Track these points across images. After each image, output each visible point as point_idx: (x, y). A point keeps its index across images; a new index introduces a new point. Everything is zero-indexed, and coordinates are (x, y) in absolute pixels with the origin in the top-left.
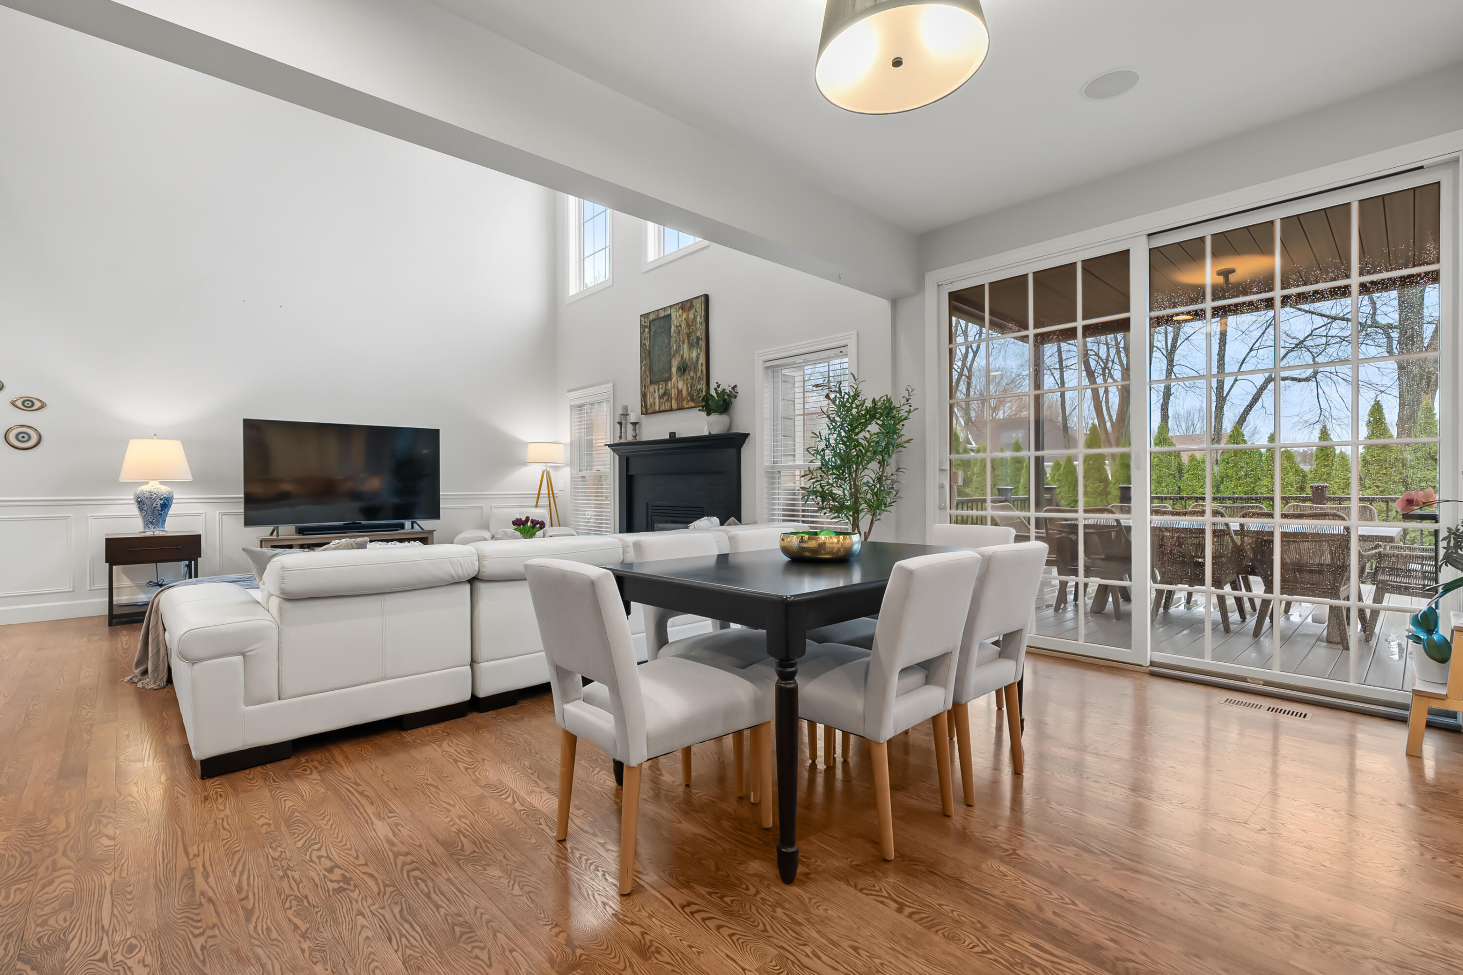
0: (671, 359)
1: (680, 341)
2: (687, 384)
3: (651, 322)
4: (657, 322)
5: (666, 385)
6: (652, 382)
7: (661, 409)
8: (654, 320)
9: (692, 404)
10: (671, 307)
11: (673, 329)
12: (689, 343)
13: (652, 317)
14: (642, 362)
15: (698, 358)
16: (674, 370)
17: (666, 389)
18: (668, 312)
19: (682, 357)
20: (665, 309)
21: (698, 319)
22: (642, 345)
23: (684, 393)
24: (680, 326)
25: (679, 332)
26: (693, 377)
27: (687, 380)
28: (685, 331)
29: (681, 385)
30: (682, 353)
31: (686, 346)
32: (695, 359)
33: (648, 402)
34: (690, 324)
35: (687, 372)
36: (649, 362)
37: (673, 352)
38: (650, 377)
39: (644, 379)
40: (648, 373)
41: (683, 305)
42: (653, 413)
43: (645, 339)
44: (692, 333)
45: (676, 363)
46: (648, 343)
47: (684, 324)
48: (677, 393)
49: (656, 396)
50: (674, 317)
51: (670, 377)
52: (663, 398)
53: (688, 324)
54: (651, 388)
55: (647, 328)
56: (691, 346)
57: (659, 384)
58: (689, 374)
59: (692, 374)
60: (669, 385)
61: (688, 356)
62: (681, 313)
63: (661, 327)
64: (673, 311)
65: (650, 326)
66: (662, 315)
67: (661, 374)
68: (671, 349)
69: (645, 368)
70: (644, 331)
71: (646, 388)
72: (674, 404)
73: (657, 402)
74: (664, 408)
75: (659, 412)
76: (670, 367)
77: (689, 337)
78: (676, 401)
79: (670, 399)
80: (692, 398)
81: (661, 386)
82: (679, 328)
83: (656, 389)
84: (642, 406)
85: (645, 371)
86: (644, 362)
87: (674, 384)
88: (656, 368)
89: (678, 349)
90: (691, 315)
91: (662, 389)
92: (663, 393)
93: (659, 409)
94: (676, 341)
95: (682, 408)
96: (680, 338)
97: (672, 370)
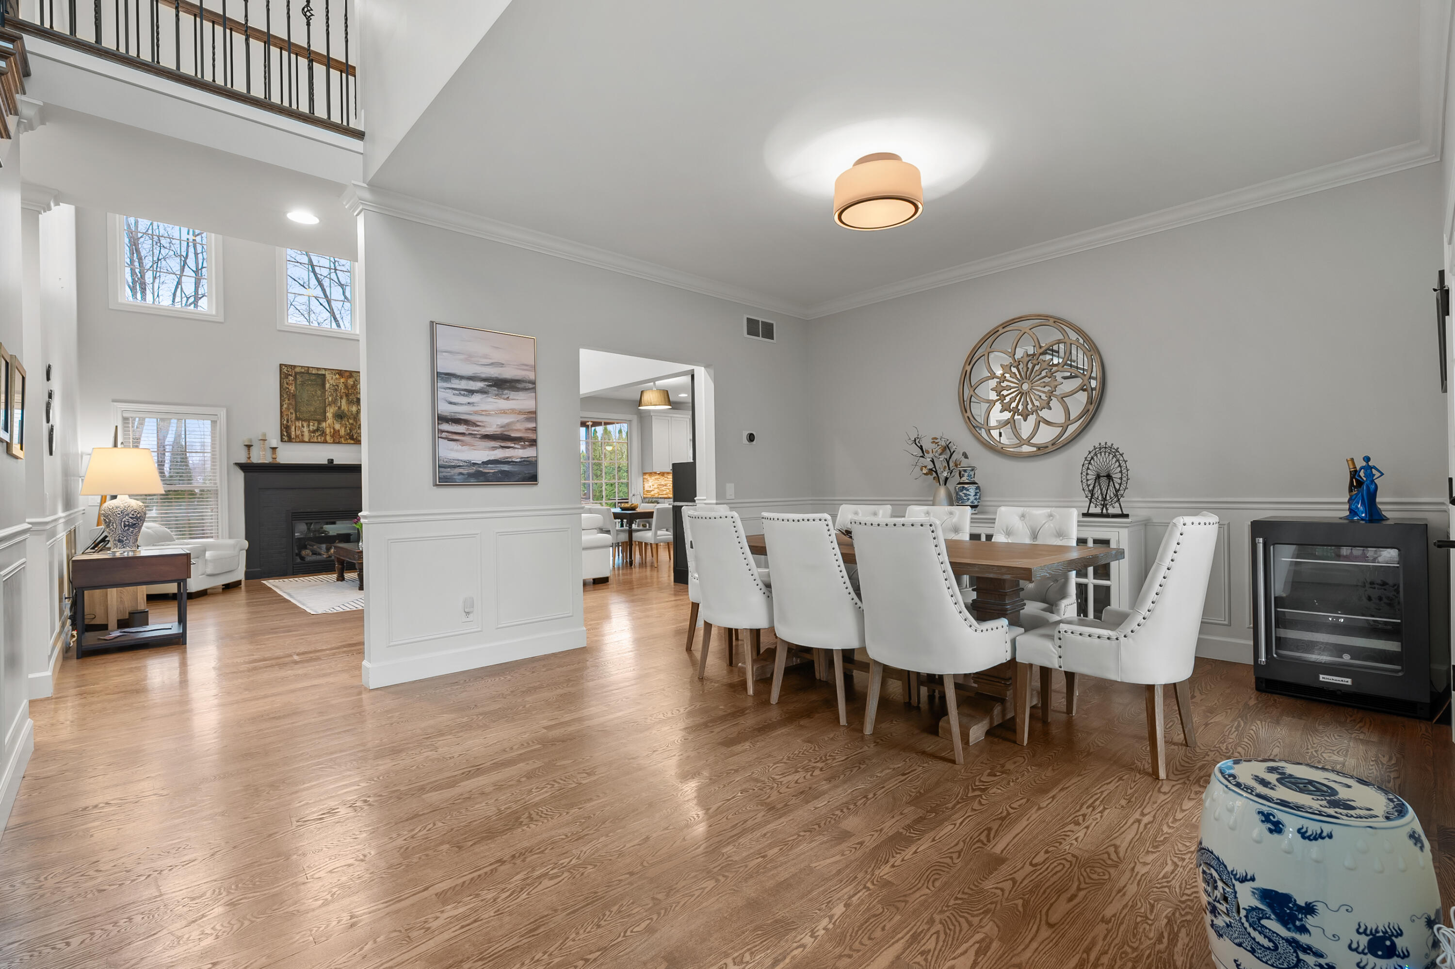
0: (325, 407)
1: (337, 396)
2: (346, 427)
3: (296, 373)
4: (307, 377)
5: (319, 423)
6: (297, 419)
7: (312, 440)
8: (303, 373)
9: (352, 442)
10: (325, 369)
11: (327, 386)
12: (348, 400)
13: (297, 370)
14: (282, 401)
16: (329, 415)
17: (318, 427)
18: (323, 372)
19: (340, 408)
20: (318, 369)
21: (359, 386)
22: (282, 389)
23: (342, 432)
24: (337, 386)
25: (336, 390)
26: (352, 424)
27: (346, 424)
28: (343, 391)
29: (337, 427)
31: (344, 401)
32: (354, 412)
33: (293, 433)
34: (350, 387)
35: (346, 419)
36: (294, 403)
37: (329, 402)
38: (296, 415)
39: (287, 415)
40: (292, 411)
41: (341, 373)
42: (300, 442)
43: (287, 384)
44: (351, 394)
45: (332, 411)
46: (292, 388)
47: (341, 386)
48: (332, 430)
49: (305, 429)
50: (328, 377)
51: (325, 420)
52: (314, 432)
53: (346, 387)
54: (297, 423)
55: (291, 375)
56: (350, 402)
57: (309, 422)
58: (348, 421)
59: (351, 421)
60: (324, 425)
61: (346, 409)
62: (337, 376)
63: (312, 381)
64: (327, 373)
65: (295, 375)
66: (314, 372)
67: (312, 415)
68: (325, 399)
69: (288, 406)
70: (287, 378)
71: (290, 422)
72: (328, 438)
73: (306, 434)
74: (316, 440)
75: (309, 442)
76: (325, 412)
77: (347, 395)
78: (332, 436)
79: (323, 433)
80: (352, 438)
81: (311, 424)
82: (336, 388)
83: (305, 424)
84: (282, 435)
85: (288, 409)
86: (287, 401)
87: (329, 425)
88: (304, 409)
89: (334, 402)
90: (351, 382)
91: (313, 426)
92: (315, 428)
93: (310, 440)
94: (332, 395)
95: (339, 443)
96: (337, 394)
97: (328, 414)
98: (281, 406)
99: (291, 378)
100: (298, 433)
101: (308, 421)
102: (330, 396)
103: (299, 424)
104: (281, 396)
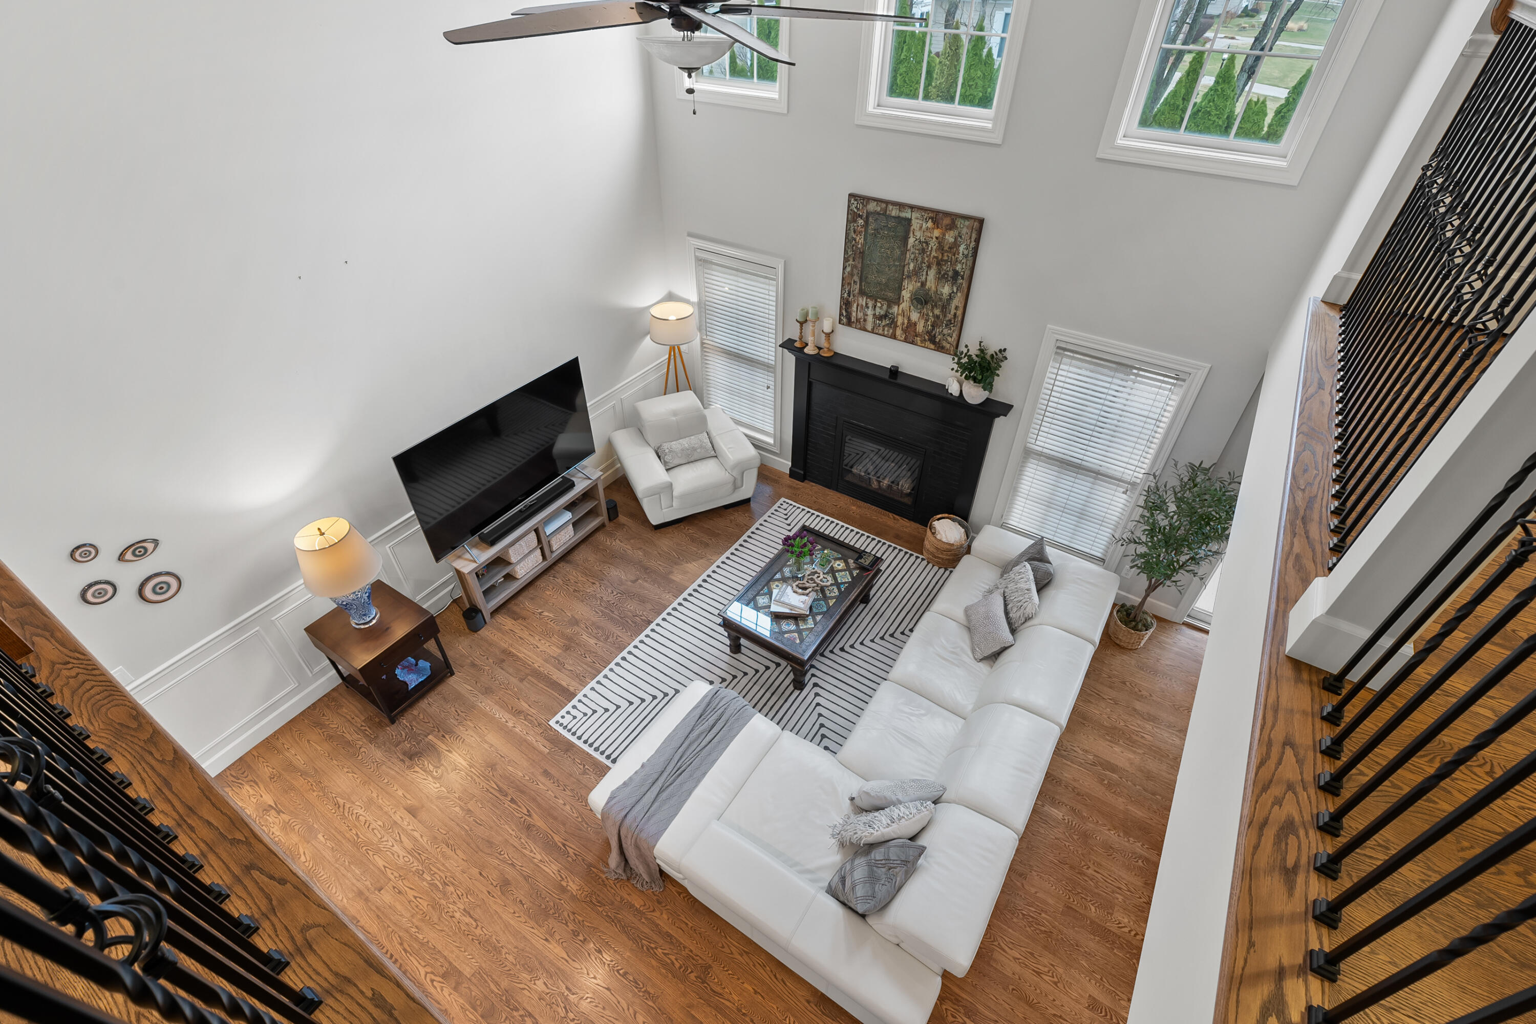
0: (902, 280)
1: (922, 262)
2: (927, 320)
3: (868, 214)
4: (883, 220)
5: (889, 307)
6: (862, 293)
7: (876, 330)
8: (878, 214)
9: (932, 346)
10: (912, 207)
11: (911, 241)
12: (938, 272)
13: (872, 206)
14: (846, 260)
15: (951, 297)
16: (906, 294)
17: (887, 311)
18: (907, 214)
19: (923, 284)
20: (901, 206)
21: (962, 248)
22: (848, 240)
23: (920, 327)
24: (927, 243)
25: (923, 251)
26: (938, 317)
27: (927, 315)
28: (934, 254)
29: (915, 316)
30: (923, 278)
31: (932, 273)
32: (945, 296)
33: (854, 314)
34: (946, 248)
35: (929, 306)
36: (859, 266)
37: (908, 271)
38: (861, 285)
39: (849, 284)
40: (856, 278)
41: (937, 217)
42: (860, 329)
43: (855, 232)
44: (947, 261)
45: (911, 288)
46: (860, 240)
47: (933, 244)
48: (906, 321)
49: (870, 312)
50: (915, 224)
51: (898, 301)
52: (881, 318)
53: (941, 248)
54: (860, 299)
55: (861, 217)
56: (942, 277)
57: (876, 301)
58: (932, 311)
59: (937, 312)
60: (895, 309)
61: (933, 288)
62: (930, 224)
63: (889, 229)
64: (915, 215)
65: (867, 217)
66: (894, 213)
67: (881, 290)
68: (904, 266)
69: (852, 270)
70: (855, 221)
71: (852, 297)
72: (899, 332)
73: (870, 319)
74: (881, 332)
75: (872, 332)
76: (900, 288)
77: (938, 264)
78: (905, 331)
79: (893, 324)
80: (932, 340)
81: (879, 305)
82: (923, 245)
83: (870, 304)
84: (841, 314)
85: (851, 274)
86: (851, 262)
87: (903, 311)
88: (872, 278)
89: (916, 273)
90: (950, 237)
91: (881, 308)
92: (882, 313)
93: (873, 329)
94: (915, 259)
95: (912, 343)
96: (923, 259)
97: (904, 293)
98: (844, 268)
99: (861, 222)
100: (860, 315)
101: (875, 298)
102: (913, 260)
103: (862, 301)
104: (846, 252)
